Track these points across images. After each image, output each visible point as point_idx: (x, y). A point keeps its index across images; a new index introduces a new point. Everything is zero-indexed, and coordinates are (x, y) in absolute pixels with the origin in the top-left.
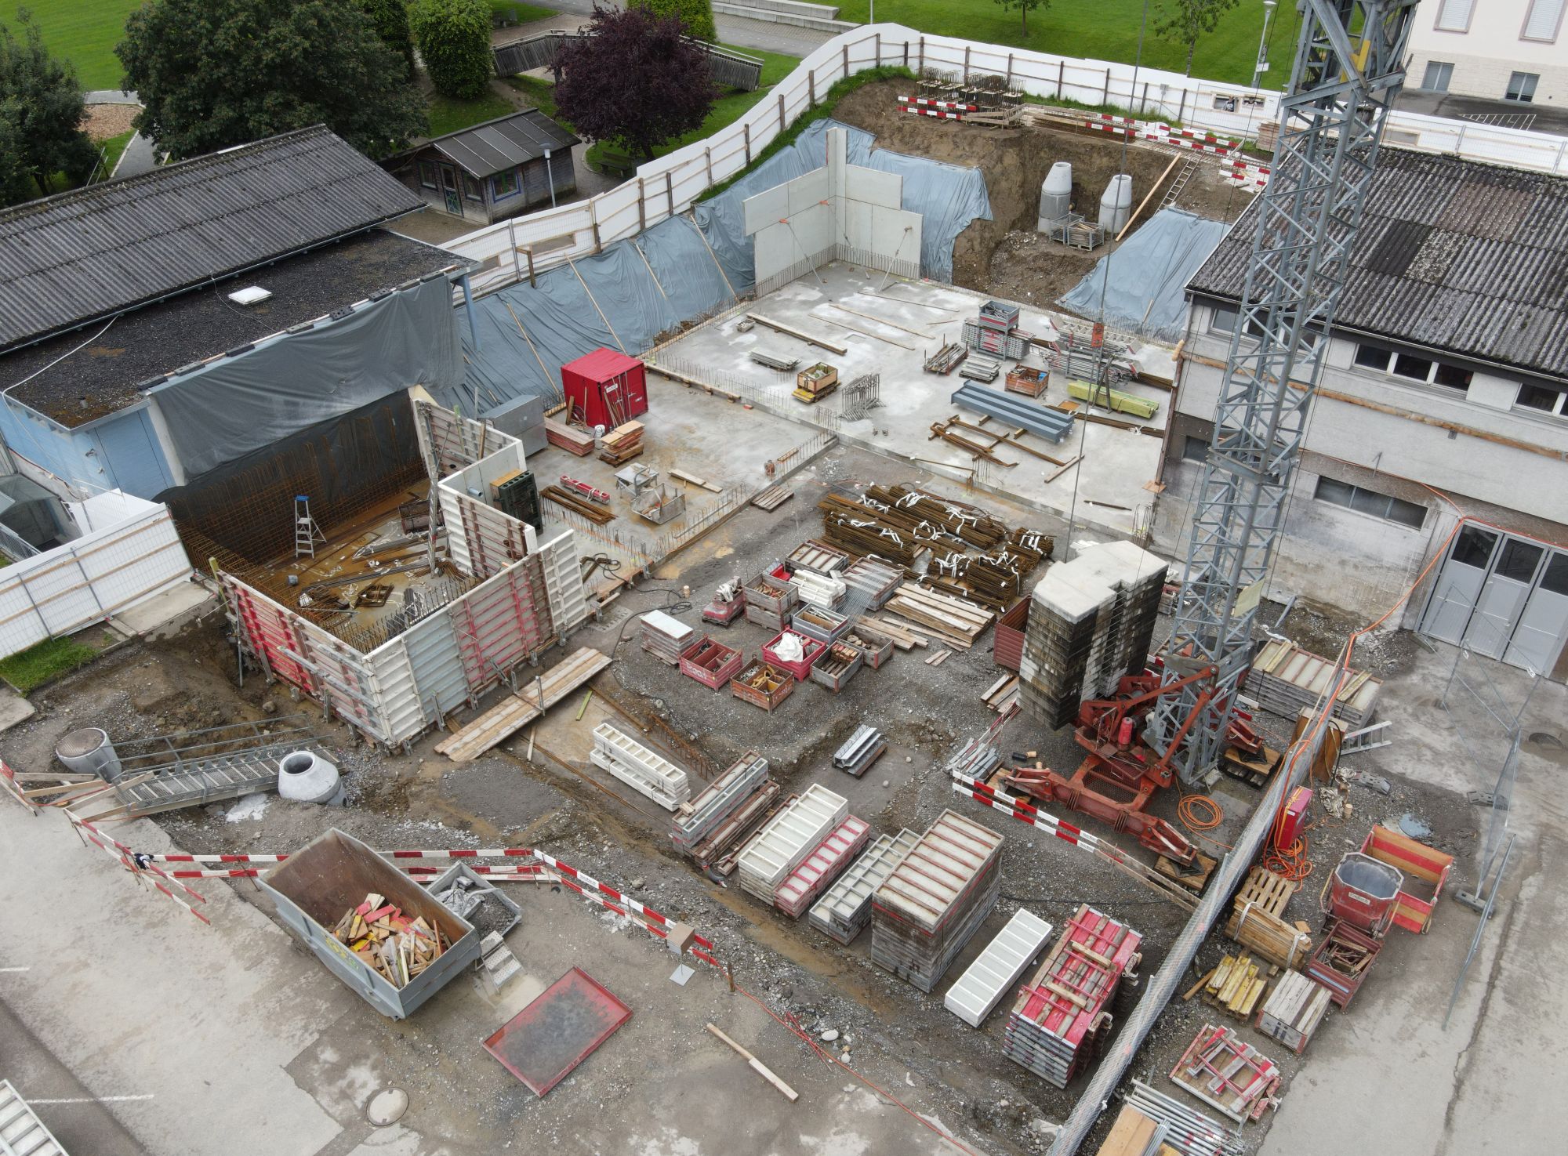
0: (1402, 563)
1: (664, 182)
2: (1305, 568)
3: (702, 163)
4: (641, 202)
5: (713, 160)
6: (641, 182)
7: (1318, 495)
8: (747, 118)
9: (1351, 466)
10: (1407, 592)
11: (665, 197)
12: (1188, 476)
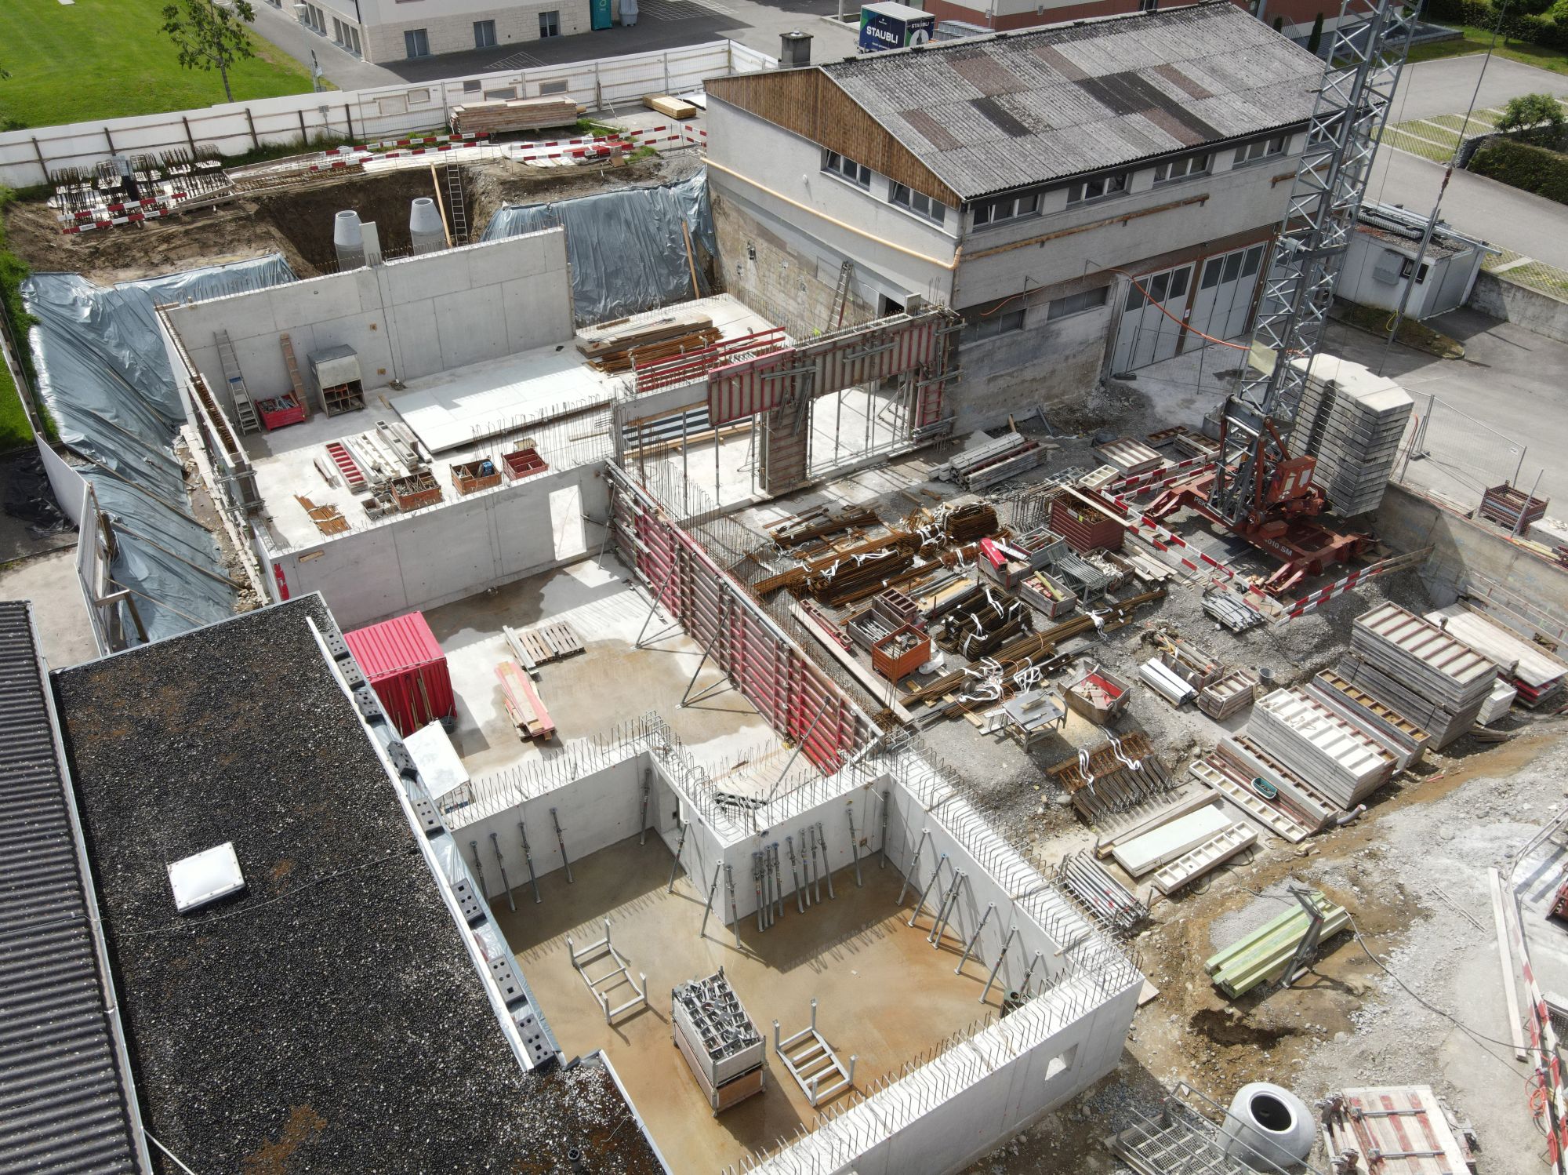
0: (1099, 335)
2: (1044, 379)
7: (1049, 318)
9: (1068, 282)
10: (1102, 353)
12: (963, 360)
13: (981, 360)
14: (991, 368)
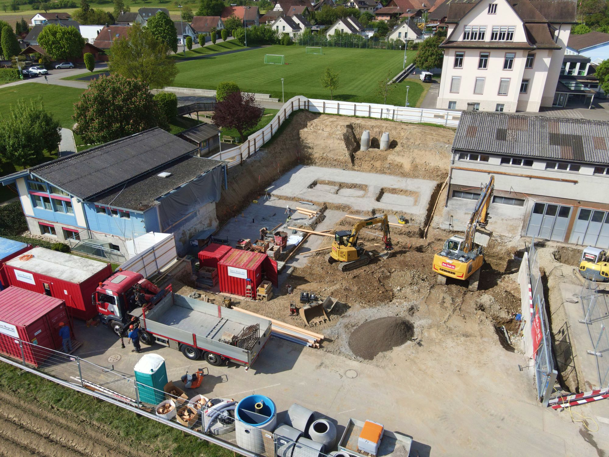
0: (519, 217)
1: (254, 141)
3: (261, 136)
4: (249, 147)
5: (265, 134)
6: (249, 141)
7: (494, 202)
8: (271, 123)
9: (502, 191)
10: (522, 225)
11: (254, 146)
12: (454, 202)
13: (462, 205)
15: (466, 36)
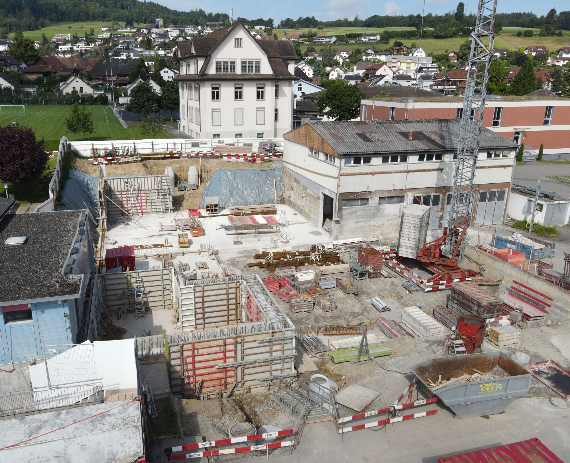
2: (379, 226)
7: (379, 204)
9: (386, 191)
12: (344, 212)
13: (351, 214)
14: (356, 218)
15: (218, 68)
